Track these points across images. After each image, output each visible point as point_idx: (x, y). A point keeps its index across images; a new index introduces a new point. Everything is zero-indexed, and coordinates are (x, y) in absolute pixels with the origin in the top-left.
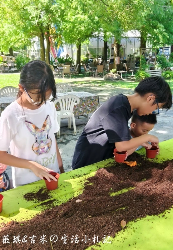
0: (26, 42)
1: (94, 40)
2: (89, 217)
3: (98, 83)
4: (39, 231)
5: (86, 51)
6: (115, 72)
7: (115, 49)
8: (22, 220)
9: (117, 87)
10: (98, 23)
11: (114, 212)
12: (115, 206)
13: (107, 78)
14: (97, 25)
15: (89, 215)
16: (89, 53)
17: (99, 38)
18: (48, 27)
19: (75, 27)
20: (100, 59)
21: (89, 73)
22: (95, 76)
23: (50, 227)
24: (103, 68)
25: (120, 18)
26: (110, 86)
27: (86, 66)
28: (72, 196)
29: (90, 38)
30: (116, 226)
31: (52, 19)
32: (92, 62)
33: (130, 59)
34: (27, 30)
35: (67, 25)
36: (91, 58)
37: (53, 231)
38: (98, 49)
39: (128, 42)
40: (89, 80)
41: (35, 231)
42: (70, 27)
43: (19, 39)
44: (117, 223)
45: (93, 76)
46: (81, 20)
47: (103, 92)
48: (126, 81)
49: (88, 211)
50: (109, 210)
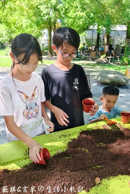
0: (38, 33)
1: (90, 33)
2: (67, 172)
3: (90, 65)
4: (23, 180)
5: (83, 41)
6: (105, 58)
7: (106, 39)
8: (13, 169)
9: (105, 68)
10: (93, 18)
11: (91, 169)
12: (92, 164)
13: (98, 62)
14: (92, 20)
15: (67, 170)
16: (85, 42)
17: (93, 31)
18: (55, 22)
19: (75, 22)
20: (94, 47)
21: (85, 58)
22: (88, 60)
23: (33, 178)
24: (95, 54)
25: (111, 14)
26: (100, 68)
27: (83, 53)
28: (57, 152)
29: (86, 31)
30: (91, 182)
31: (58, 15)
32: (87, 49)
33: (117, 48)
34: (39, 24)
35: (69, 20)
36: (87, 47)
37: (35, 182)
38: (92, 39)
39: (116, 34)
40: (83, 63)
41: (20, 180)
42: (71, 22)
43: (33, 31)
44: (92, 179)
45: (87, 60)
46: (80, 16)
47: (94, 72)
48: (113, 65)
49: (68, 166)
50: (86, 167)
